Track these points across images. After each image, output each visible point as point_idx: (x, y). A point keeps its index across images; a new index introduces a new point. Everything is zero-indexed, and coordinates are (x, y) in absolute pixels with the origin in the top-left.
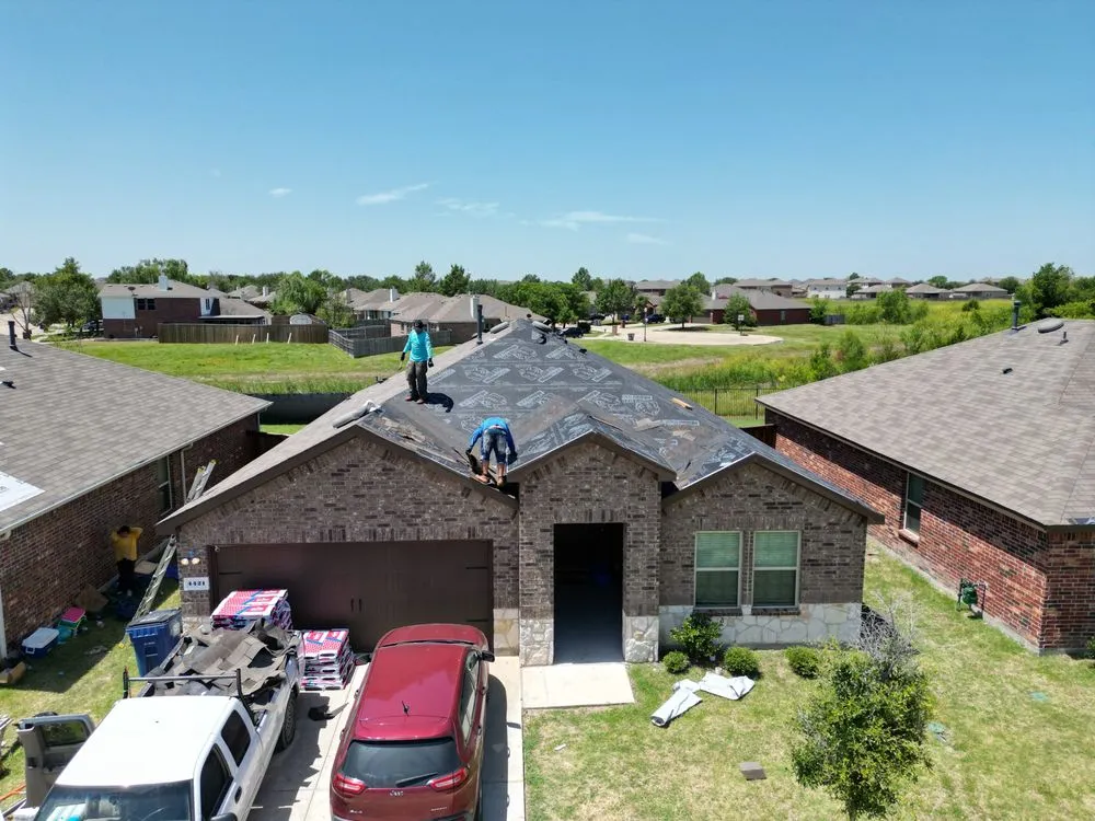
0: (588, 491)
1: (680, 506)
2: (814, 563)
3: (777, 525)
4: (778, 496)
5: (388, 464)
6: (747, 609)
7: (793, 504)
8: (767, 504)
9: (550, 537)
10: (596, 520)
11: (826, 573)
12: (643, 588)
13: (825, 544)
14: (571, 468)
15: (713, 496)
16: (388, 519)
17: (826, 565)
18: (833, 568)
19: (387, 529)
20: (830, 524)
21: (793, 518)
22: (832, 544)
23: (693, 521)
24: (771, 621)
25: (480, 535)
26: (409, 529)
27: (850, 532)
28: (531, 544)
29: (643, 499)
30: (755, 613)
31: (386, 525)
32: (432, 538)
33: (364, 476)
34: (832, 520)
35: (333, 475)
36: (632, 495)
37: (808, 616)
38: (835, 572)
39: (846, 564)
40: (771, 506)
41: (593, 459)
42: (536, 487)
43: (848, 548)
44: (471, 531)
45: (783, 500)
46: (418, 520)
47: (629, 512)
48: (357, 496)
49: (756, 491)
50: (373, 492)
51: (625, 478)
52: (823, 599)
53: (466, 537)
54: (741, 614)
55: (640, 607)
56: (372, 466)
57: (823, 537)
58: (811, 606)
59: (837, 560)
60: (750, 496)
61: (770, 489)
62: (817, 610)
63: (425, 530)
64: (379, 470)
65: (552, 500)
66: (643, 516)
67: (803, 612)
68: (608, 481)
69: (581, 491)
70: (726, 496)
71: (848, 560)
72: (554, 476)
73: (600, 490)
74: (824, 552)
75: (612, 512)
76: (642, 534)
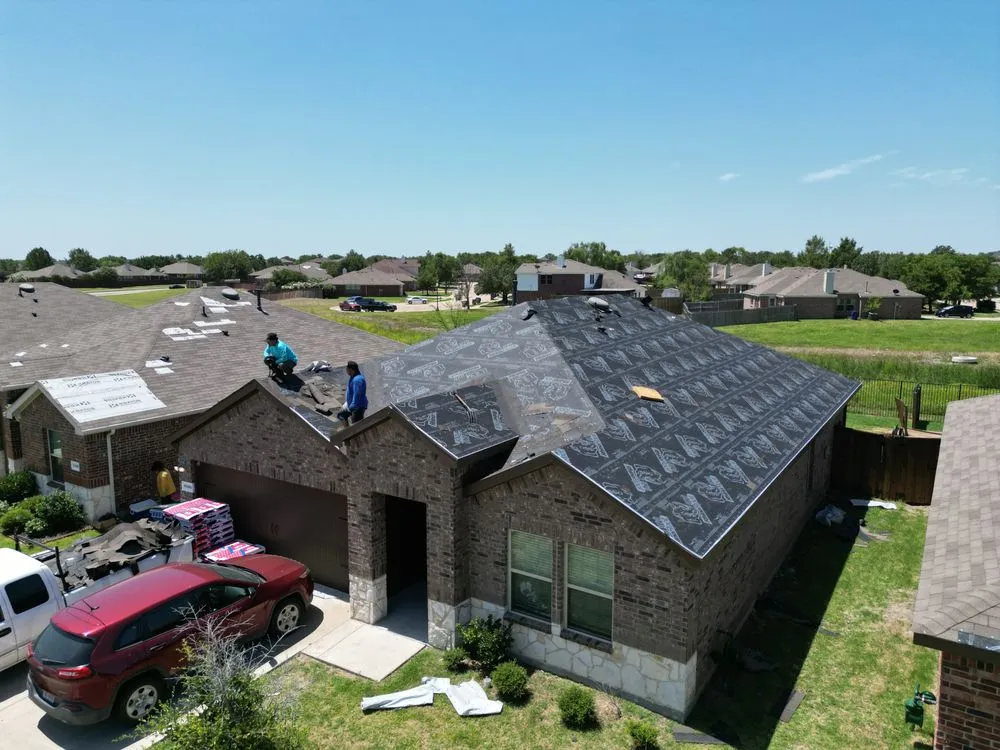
0: (395, 465)
1: (491, 498)
2: (627, 597)
3: (584, 540)
4: (584, 507)
5: (281, 417)
6: (556, 629)
7: (602, 520)
8: (573, 513)
9: (368, 502)
10: (401, 495)
11: (641, 612)
12: (441, 574)
13: (640, 578)
14: (382, 440)
15: (520, 494)
16: (282, 462)
17: (641, 603)
18: (649, 610)
19: (282, 471)
20: (644, 554)
21: (602, 537)
22: (647, 580)
23: (503, 516)
24: (580, 650)
25: (338, 490)
26: (294, 474)
27: (669, 570)
28: (355, 505)
29: (439, 482)
30: (564, 635)
31: (281, 467)
32: (308, 485)
33: (268, 423)
34: (647, 550)
35: (251, 419)
36: (429, 476)
37: (622, 659)
38: (652, 615)
39: (664, 609)
40: (578, 517)
41: (398, 435)
42: (357, 453)
43: (666, 590)
44: (332, 484)
45: (590, 512)
46: (300, 467)
47: (427, 493)
48: (264, 439)
49: (561, 497)
50: (273, 437)
51: (424, 457)
52: (638, 645)
53: (329, 489)
54: (549, 632)
55: (439, 593)
56: (271, 416)
57: (638, 569)
58: (625, 648)
59: (654, 601)
60: (556, 500)
61: (576, 497)
62: (633, 655)
63: (304, 477)
64: (276, 419)
65: (369, 468)
66: (438, 500)
67: (616, 652)
68: (411, 459)
69: (390, 464)
70: (534, 496)
71: (666, 605)
72: (370, 446)
73: (405, 466)
74: (639, 587)
75: (414, 489)
76: (438, 517)
